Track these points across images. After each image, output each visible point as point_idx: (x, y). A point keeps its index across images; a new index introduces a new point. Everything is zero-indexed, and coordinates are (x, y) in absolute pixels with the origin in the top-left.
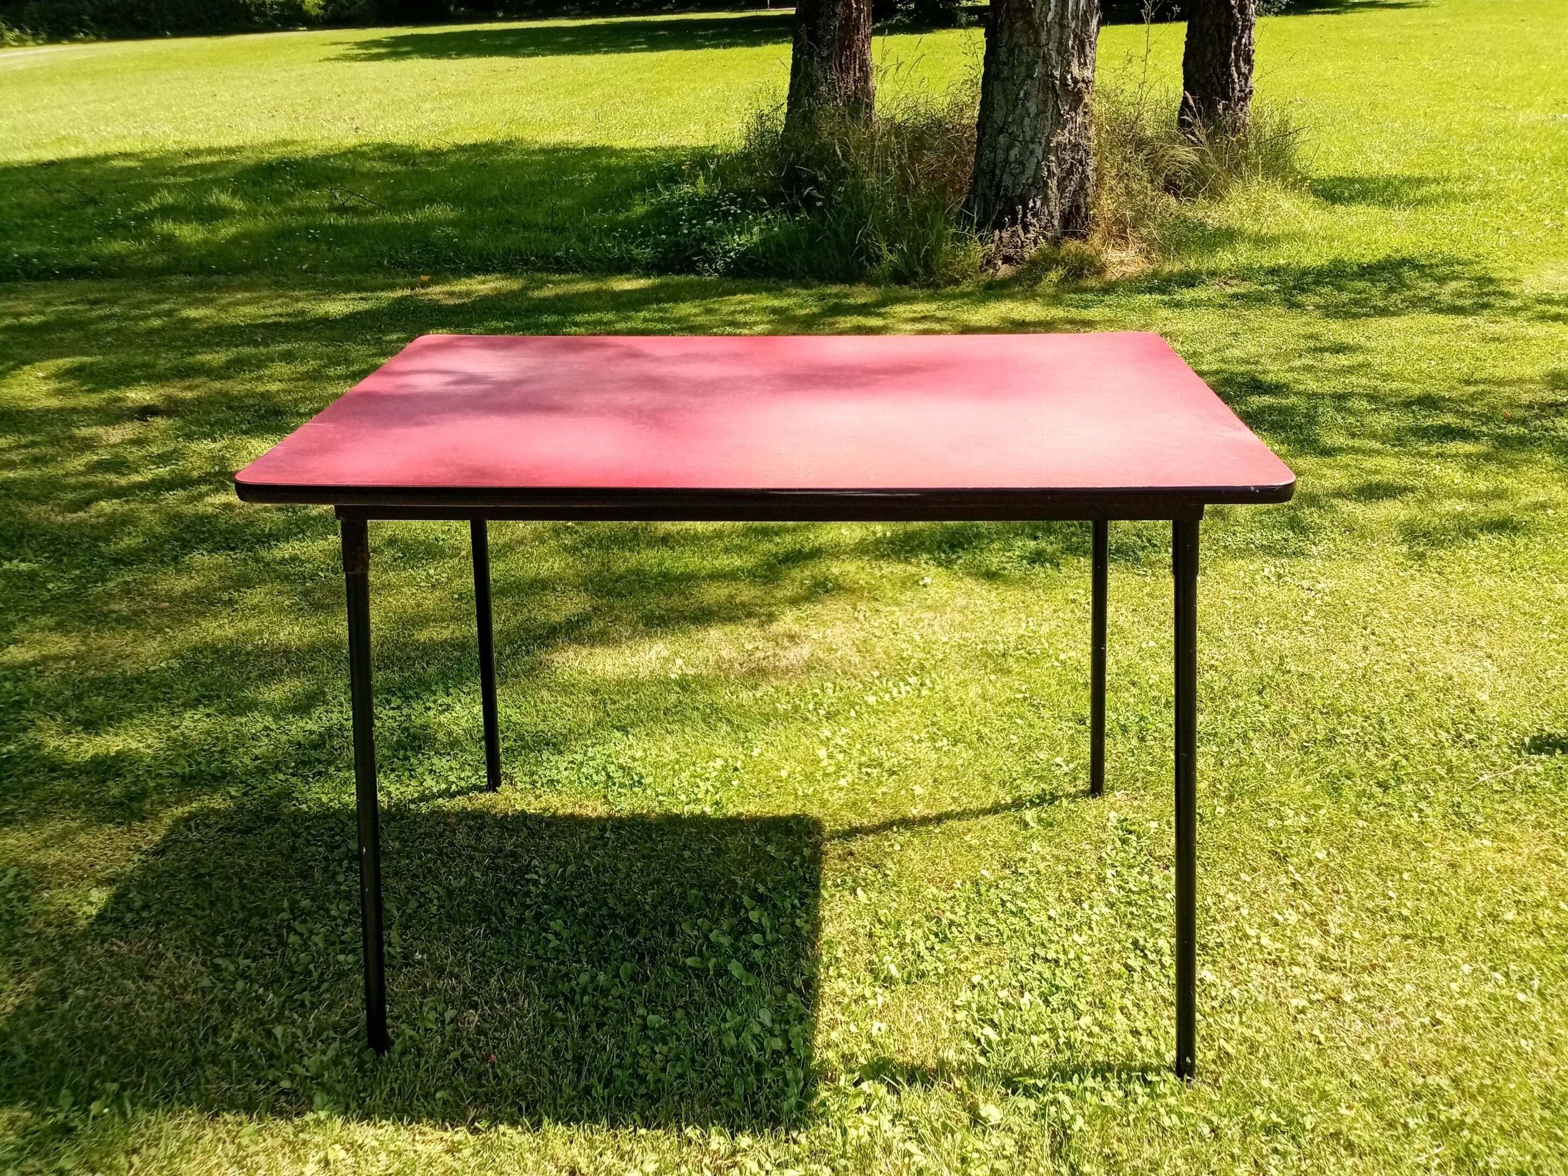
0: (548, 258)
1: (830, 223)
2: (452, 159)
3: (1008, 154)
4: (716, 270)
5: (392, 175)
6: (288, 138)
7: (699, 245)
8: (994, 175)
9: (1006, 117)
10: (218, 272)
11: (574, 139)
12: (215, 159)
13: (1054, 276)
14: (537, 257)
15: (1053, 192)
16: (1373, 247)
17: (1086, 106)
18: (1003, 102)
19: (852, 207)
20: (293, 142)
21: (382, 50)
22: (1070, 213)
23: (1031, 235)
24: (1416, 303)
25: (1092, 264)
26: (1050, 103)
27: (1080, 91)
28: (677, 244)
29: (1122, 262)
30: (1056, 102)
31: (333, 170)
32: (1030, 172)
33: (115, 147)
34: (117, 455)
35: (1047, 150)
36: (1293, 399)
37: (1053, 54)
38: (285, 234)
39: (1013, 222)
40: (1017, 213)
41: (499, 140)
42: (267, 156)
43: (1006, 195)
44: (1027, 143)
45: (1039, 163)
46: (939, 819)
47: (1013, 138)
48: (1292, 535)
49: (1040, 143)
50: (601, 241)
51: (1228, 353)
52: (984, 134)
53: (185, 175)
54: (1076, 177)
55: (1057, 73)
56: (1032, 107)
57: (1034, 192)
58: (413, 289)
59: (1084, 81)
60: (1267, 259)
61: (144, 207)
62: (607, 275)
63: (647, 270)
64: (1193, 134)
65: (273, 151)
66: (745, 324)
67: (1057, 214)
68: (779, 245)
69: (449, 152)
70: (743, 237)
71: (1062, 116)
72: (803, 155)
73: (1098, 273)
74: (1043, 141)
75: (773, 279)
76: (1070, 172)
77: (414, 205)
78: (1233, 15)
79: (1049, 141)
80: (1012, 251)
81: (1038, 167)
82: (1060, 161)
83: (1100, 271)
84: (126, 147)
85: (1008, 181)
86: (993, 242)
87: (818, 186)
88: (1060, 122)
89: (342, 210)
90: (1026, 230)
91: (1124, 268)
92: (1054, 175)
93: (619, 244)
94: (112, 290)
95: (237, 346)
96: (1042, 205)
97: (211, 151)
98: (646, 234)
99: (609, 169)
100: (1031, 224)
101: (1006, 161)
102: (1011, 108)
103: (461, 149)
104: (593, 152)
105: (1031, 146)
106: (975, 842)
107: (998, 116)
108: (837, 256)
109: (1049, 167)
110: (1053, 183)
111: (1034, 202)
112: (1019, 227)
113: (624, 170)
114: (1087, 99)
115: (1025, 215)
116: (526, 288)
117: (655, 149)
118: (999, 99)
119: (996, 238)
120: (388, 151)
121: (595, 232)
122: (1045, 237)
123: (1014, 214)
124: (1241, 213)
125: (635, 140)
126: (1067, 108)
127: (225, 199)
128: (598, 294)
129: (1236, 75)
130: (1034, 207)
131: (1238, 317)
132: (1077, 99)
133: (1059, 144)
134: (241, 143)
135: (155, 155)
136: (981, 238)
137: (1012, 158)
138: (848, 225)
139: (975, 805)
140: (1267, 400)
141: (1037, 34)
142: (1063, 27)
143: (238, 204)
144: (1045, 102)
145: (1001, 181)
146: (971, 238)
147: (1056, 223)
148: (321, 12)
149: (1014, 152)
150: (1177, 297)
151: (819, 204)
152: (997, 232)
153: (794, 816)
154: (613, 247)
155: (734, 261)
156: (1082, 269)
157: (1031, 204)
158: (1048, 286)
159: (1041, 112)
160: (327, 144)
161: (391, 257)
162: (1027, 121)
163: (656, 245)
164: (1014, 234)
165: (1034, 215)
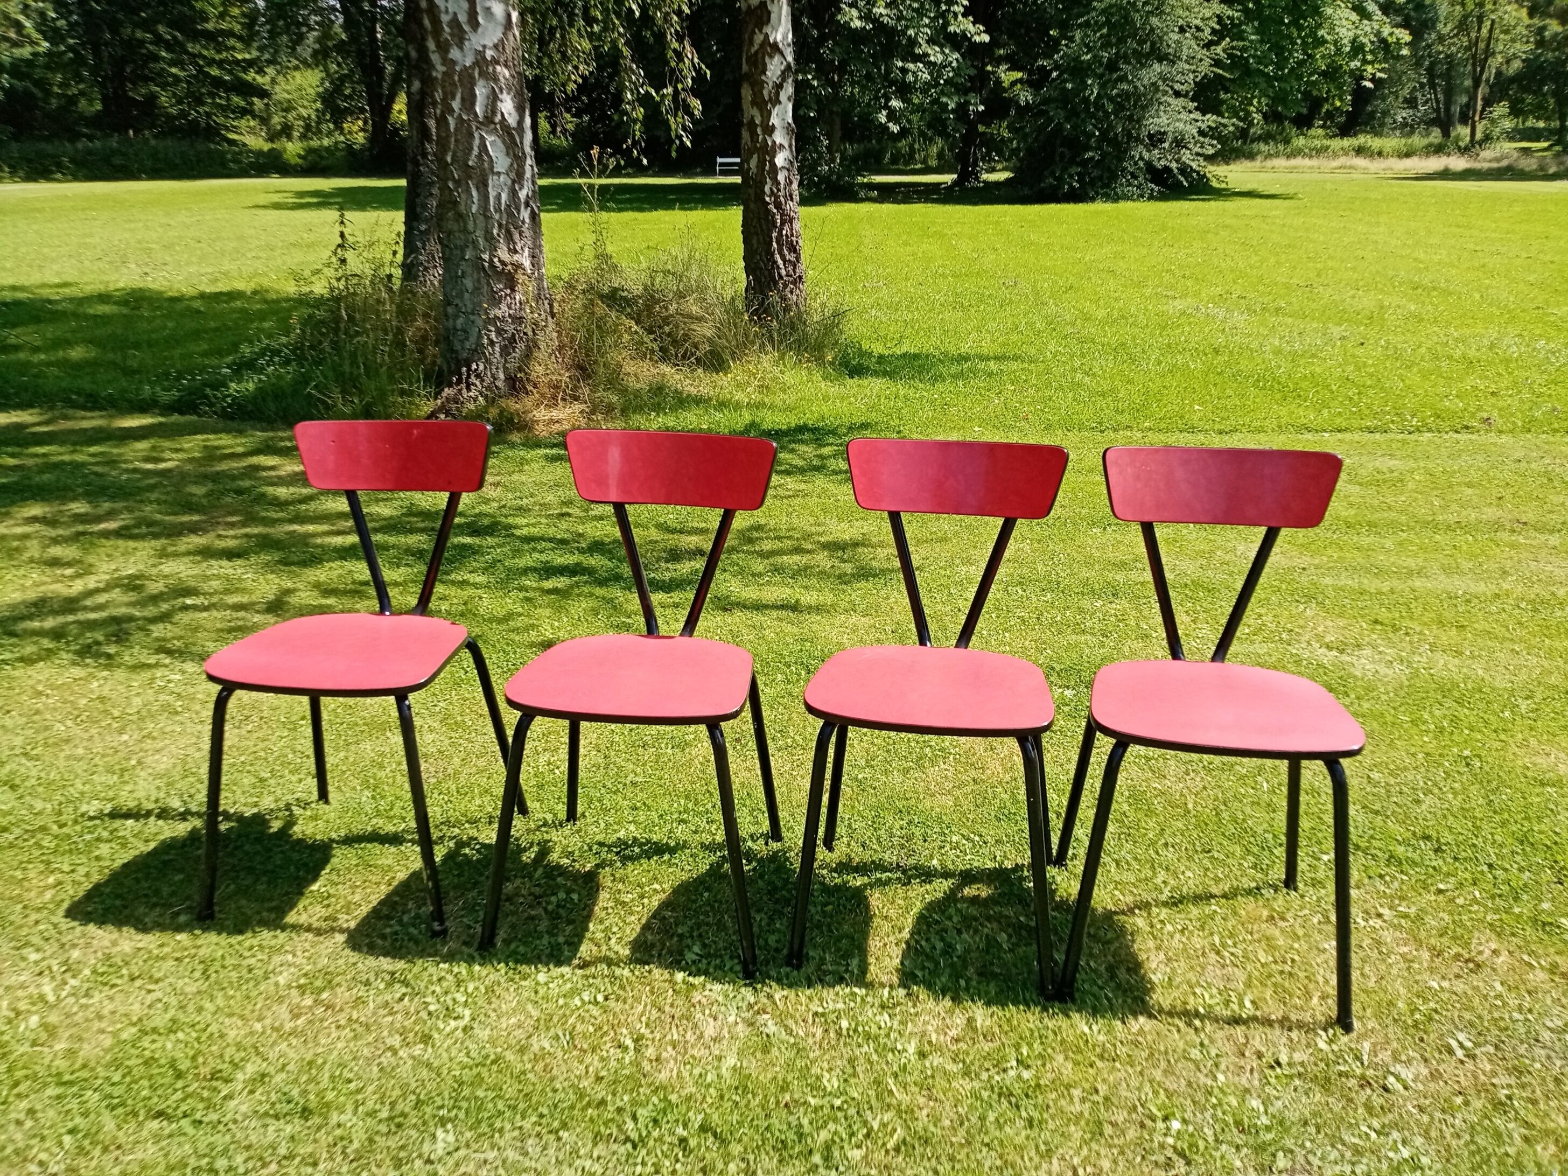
3: (456, 323)
8: (449, 340)
15: (495, 359)
21: (315, 200)
23: (474, 394)
25: (511, 421)
26: (484, 281)
27: (509, 273)
29: (550, 420)
30: (489, 281)
32: (473, 339)
35: (487, 322)
37: (481, 241)
39: (459, 381)
40: (462, 374)
43: (456, 358)
44: (468, 314)
45: (479, 331)
49: (479, 315)
55: (486, 257)
56: (470, 284)
57: (477, 357)
59: (511, 265)
67: (499, 377)
71: (498, 293)
73: (519, 429)
74: (482, 314)
78: (769, 211)
79: (487, 314)
81: (480, 336)
82: (499, 332)
83: (527, 427)
85: (455, 346)
86: (441, 398)
88: (496, 301)
90: (469, 389)
92: (495, 343)
96: (485, 368)
100: (474, 384)
101: (454, 328)
105: (472, 318)
110: (494, 351)
111: (477, 365)
112: (463, 387)
115: (469, 376)
119: (444, 395)
123: (460, 374)
126: (500, 287)
129: (780, 262)
130: (477, 370)
136: (430, 394)
137: (458, 326)
141: (465, 224)
142: (487, 217)
144: (479, 281)
145: (450, 346)
146: (420, 394)
148: (300, 161)
149: (460, 321)
156: (502, 425)
157: (474, 366)
159: (477, 289)
162: (467, 295)
164: (458, 392)
165: (477, 377)
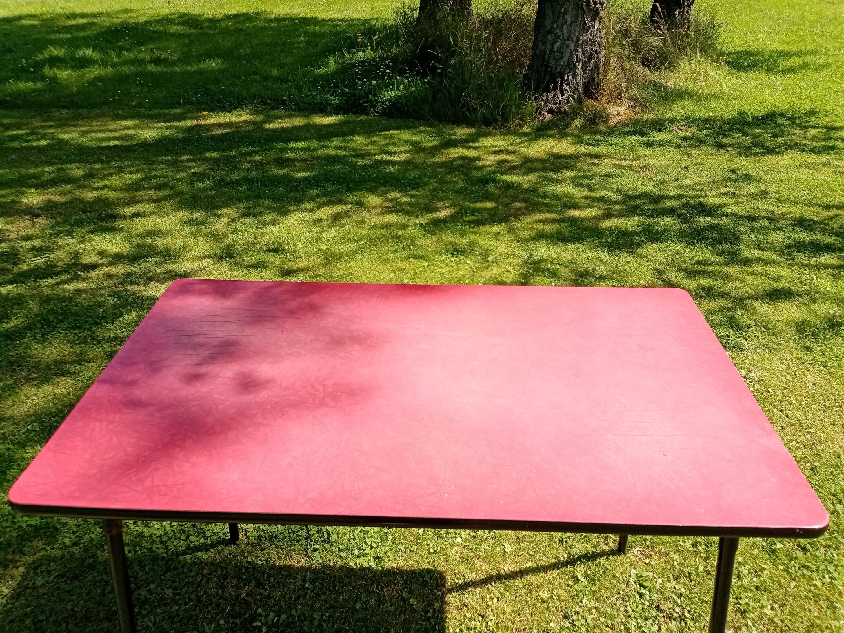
0: (278, 100)
1: (445, 86)
2: (223, 24)
3: (553, 47)
4: (377, 112)
5: (188, 36)
6: (128, 7)
7: (368, 97)
8: (544, 58)
9: (553, 23)
10: (83, 107)
11: (295, 12)
12: (84, 21)
13: (578, 122)
14: (271, 100)
15: (579, 71)
16: (765, 104)
17: (601, 18)
18: (551, 15)
19: (459, 77)
20: (131, 11)
22: (589, 82)
23: (565, 97)
24: (793, 146)
25: (601, 116)
26: (580, 16)
27: (598, 9)
28: (354, 95)
29: (618, 114)
30: (583, 16)
31: (154, 32)
32: (566, 58)
33: (25, 11)
34: (13, 248)
35: (576, 45)
36: (725, 220)
38: (123, 79)
39: (555, 88)
40: (557, 83)
41: (251, 12)
42: (116, 21)
43: (551, 71)
44: (564, 40)
45: (571, 52)
46: (521, 574)
47: (557, 37)
48: (732, 333)
49: (572, 40)
50: (309, 90)
51: (683, 183)
52: (539, 33)
53: (66, 33)
54: (593, 61)
56: (569, 18)
57: (568, 70)
58: (197, 121)
59: (600, 3)
60: (702, 112)
61: (40, 57)
62: (312, 114)
63: (336, 111)
64: (660, 29)
65: (119, 16)
66: (395, 153)
67: (581, 84)
68: (415, 98)
69: (222, 19)
70: (393, 92)
71: (586, 24)
72: (430, 40)
73: (604, 121)
74: (574, 39)
75: (411, 120)
76: (590, 58)
77: (200, 59)
79: (578, 40)
80: (553, 106)
81: (571, 55)
82: (584, 52)
83: (606, 119)
84: (31, 10)
85: (552, 63)
86: (542, 100)
87: (439, 60)
88: (585, 28)
89: (157, 61)
90: (562, 94)
91: (619, 118)
92: (580, 60)
93: (320, 94)
94: (19, 117)
95: (91, 163)
96: (572, 78)
97: (83, 16)
98: (336, 86)
99: (315, 35)
100: (565, 90)
101: (552, 50)
102: (556, 19)
103: (228, 17)
104: (305, 21)
105: (567, 42)
106: (545, 596)
107: (548, 23)
108: (449, 107)
109: (577, 56)
110: (579, 65)
111: (568, 76)
112: (559, 92)
113: (323, 35)
114: (601, 14)
115: (562, 85)
116: (264, 122)
117: (342, 20)
118: (549, 12)
119: (545, 98)
120: (187, 18)
121: (306, 84)
122: (573, 98)
123: (556, 83)
124: (686, 79)
125: (330, 13)
126: (590, 19)
127: (89, 52)
128: (307, 127)
130: (567, 80)
131: (688, 154)
132: (596, 14)
133: (584, 41)
134: (101, 10)
135: (49, 16)
136: (535, 98)
137: (555, 49)
138: (456, 87)
139: (545, 562)
140: (710, 220)
143: (97, 56)
144: (576, 16)
145: (548, 63)
146: (530, 99)
147: (580, 89)
149: (557, 45)
150: (652, 139)
151: (439, 71)
152: (545, 94)
153: (428, 571)
154: (317, 95)
155: (388, 107)
156: (595, 119)
157: (566, 78)
158: (575, 129)
159: (573, 22)
160: (151, 12)
161: (185, 98)
162: (565, 27)
163: (343, 94)
164: (555, 95)
165: (568, 84)
